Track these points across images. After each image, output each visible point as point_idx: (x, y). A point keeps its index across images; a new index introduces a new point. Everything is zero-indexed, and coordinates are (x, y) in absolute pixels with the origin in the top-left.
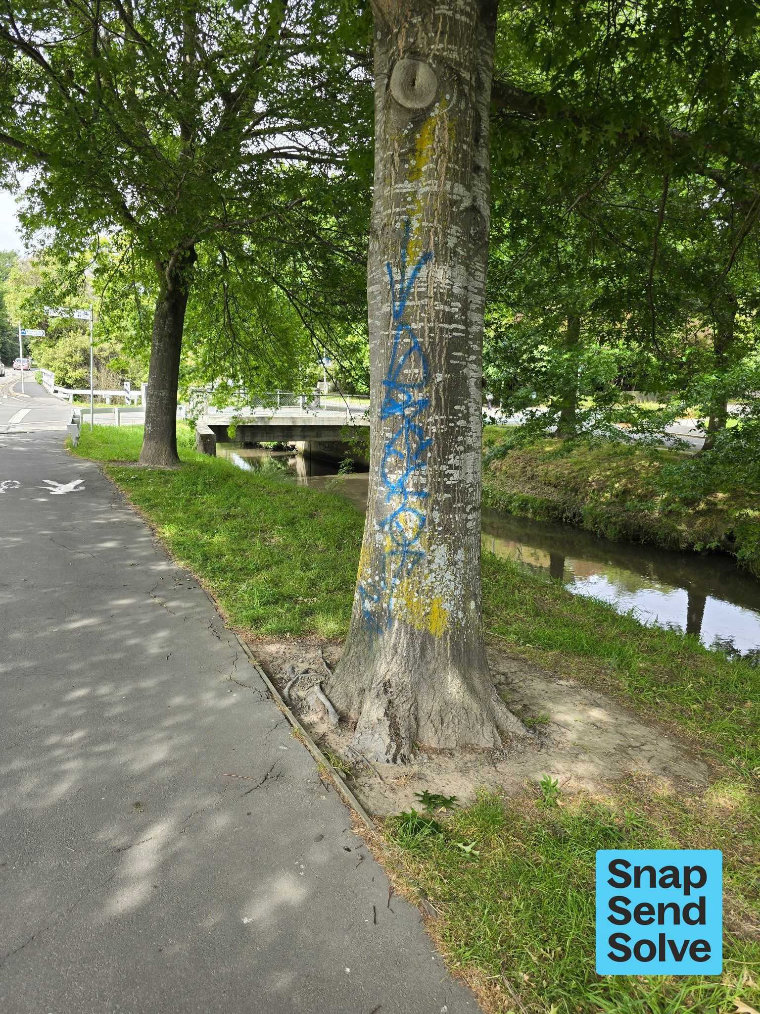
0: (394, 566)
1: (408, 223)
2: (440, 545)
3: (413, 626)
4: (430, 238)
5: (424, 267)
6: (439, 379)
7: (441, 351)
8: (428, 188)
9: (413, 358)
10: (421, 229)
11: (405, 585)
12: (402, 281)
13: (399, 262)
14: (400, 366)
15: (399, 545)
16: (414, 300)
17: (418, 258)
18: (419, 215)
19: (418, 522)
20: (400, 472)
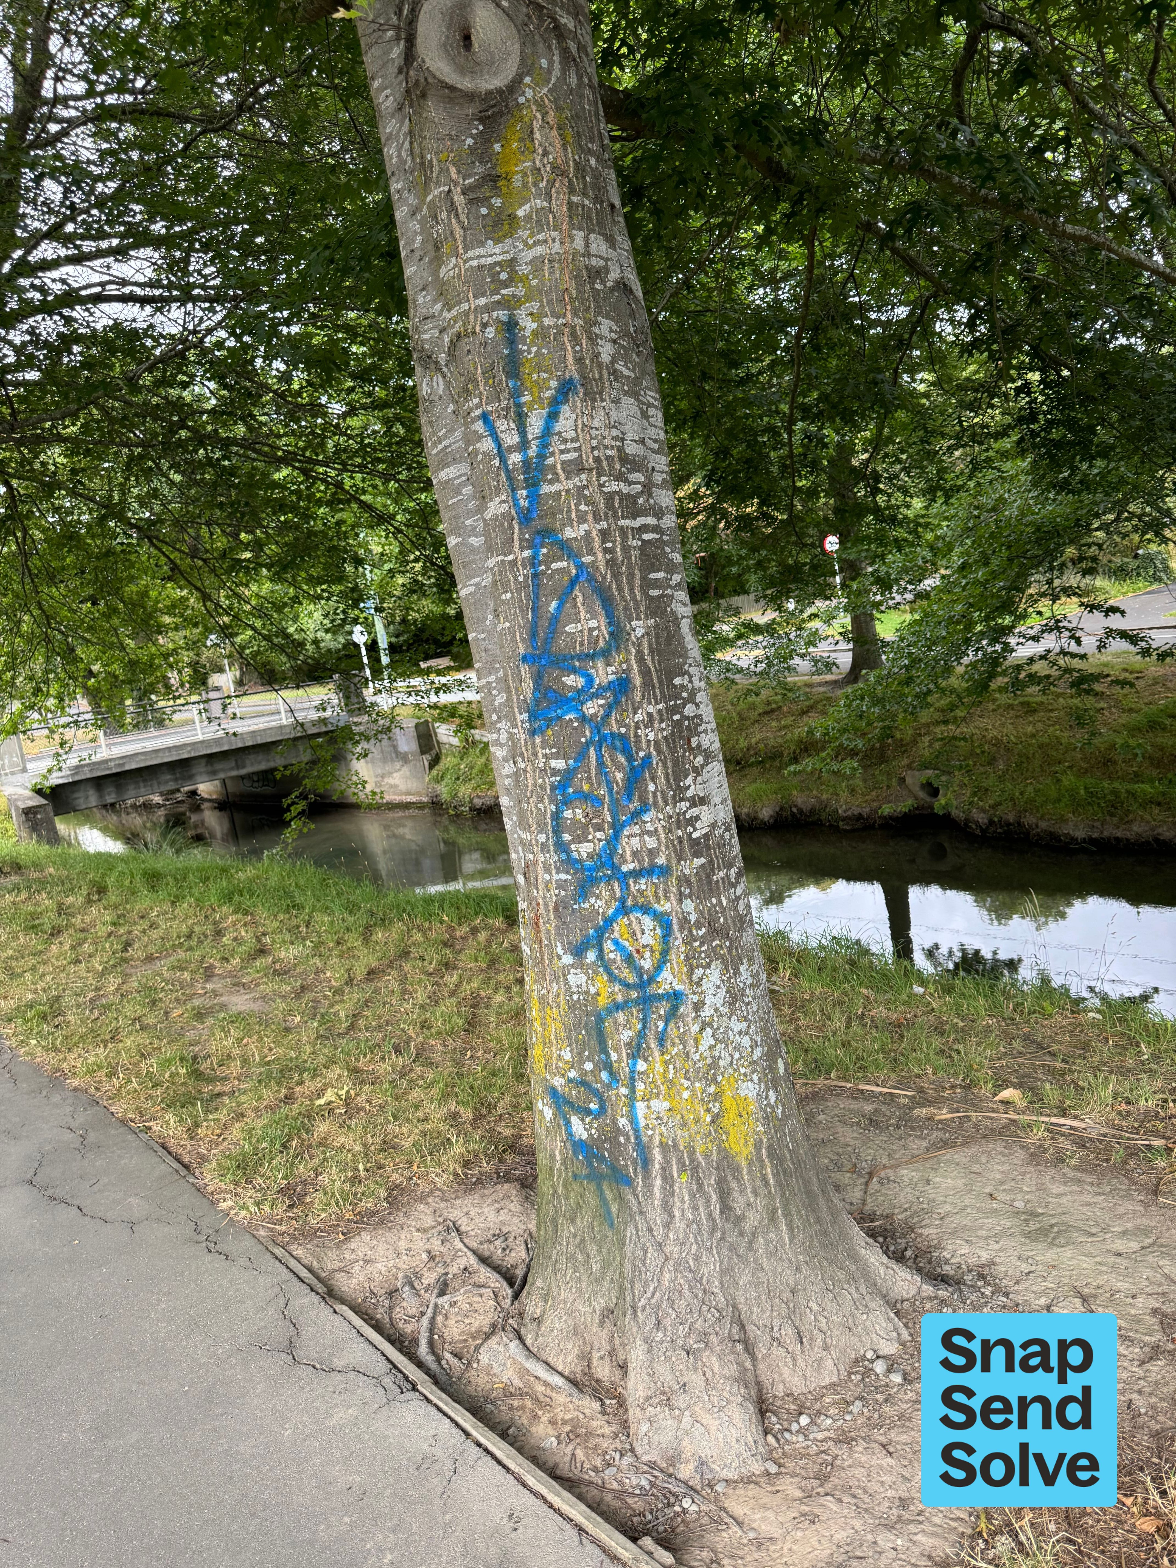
0: (626, 1035)
1: (511, 326)
2: (708, 966)
3: (692, 1153)
4: (566, 350)
5: (565, 410)
6: (640, 632)
7: (631, 575)
8: (539, 250)
9: (580, 599)
10: (541, 333)
11: (659, 1067)
12: (524, 445)
13: (508, 409)
14: (555, 620)
15: (628, 986)
16: (558, 480)
17: (549, 393)
18: (534, 306)
19: (658, 931)
20: (599, 835)
